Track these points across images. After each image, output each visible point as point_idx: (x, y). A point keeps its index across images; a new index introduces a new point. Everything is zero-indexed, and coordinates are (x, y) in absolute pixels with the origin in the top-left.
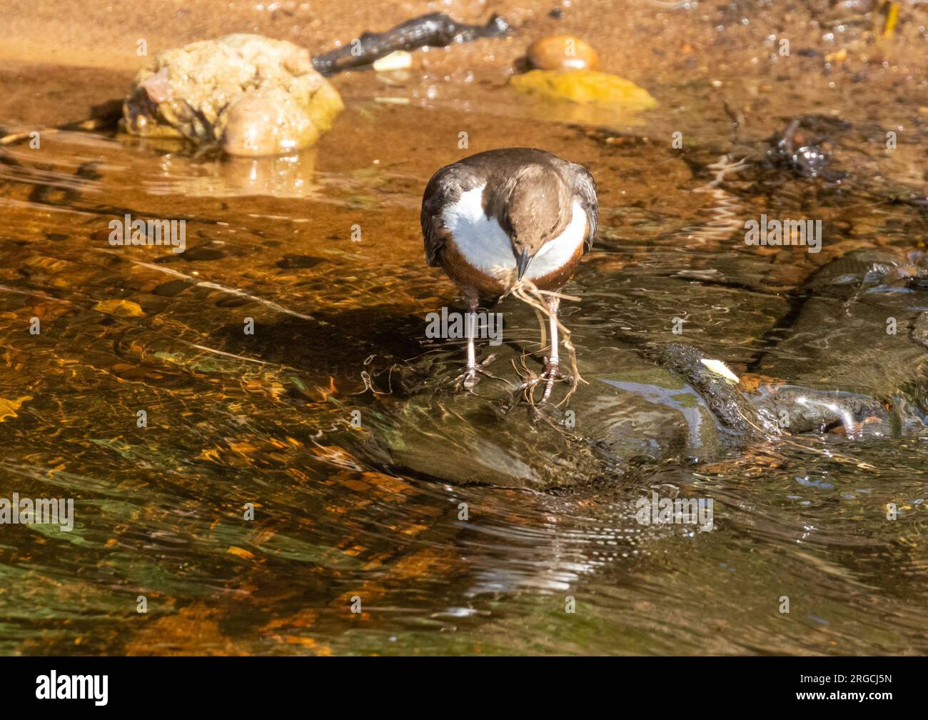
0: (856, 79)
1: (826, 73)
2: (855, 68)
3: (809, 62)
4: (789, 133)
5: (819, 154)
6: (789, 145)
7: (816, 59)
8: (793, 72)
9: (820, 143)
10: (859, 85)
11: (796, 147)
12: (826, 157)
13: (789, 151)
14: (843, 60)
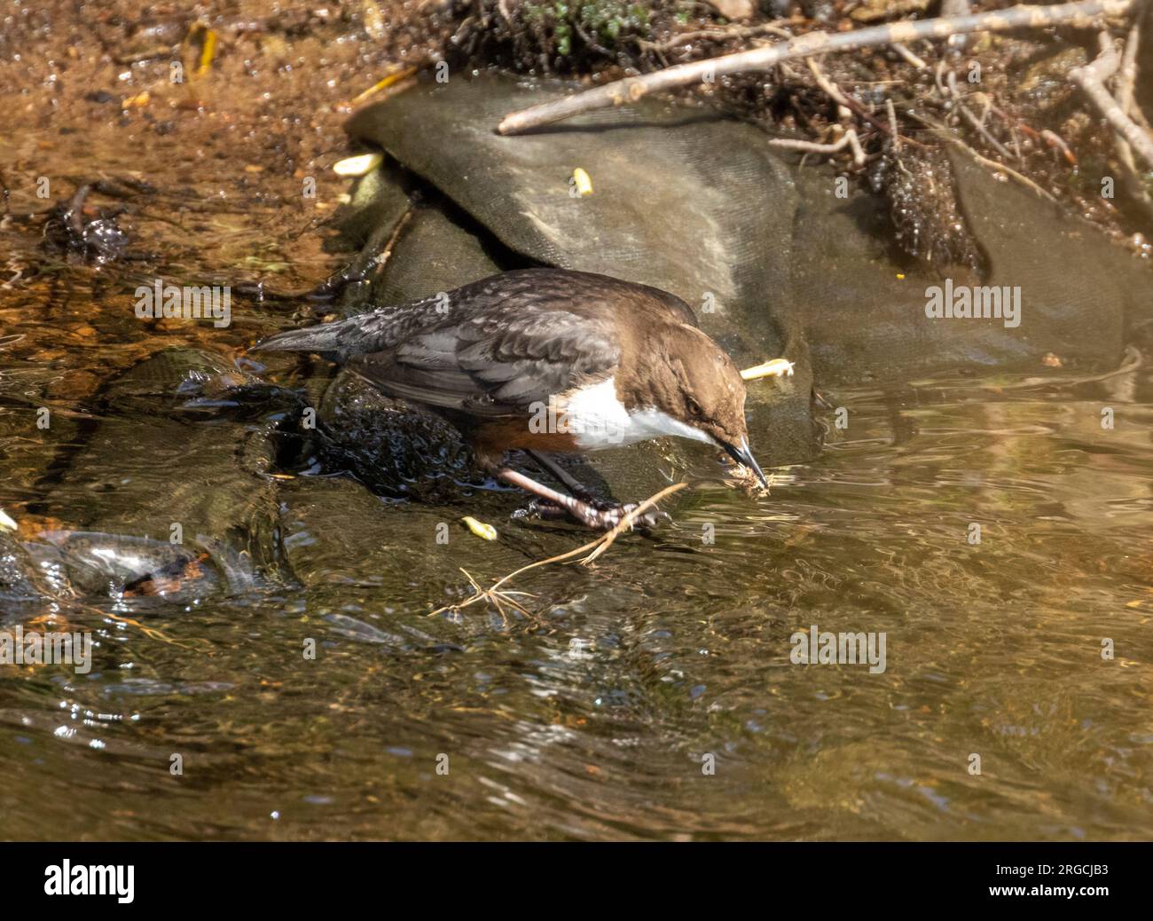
0: (163, 130)
1: (123, 123)
2: (161, 116)
3: (99, 109)
4: (77, 202)
5: (116, 229)
6: (77, 217)
7: (110, 104)
8: (80, 121)
9: (117, 214)
10: (167, 138)
11: (86, 219)
12: (125, 233)
13: (78, 226)
14: (146, 106)
